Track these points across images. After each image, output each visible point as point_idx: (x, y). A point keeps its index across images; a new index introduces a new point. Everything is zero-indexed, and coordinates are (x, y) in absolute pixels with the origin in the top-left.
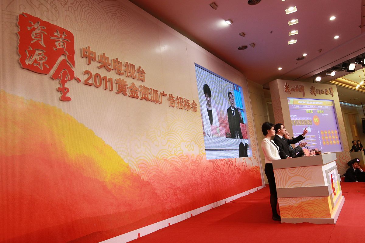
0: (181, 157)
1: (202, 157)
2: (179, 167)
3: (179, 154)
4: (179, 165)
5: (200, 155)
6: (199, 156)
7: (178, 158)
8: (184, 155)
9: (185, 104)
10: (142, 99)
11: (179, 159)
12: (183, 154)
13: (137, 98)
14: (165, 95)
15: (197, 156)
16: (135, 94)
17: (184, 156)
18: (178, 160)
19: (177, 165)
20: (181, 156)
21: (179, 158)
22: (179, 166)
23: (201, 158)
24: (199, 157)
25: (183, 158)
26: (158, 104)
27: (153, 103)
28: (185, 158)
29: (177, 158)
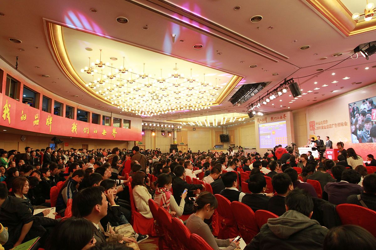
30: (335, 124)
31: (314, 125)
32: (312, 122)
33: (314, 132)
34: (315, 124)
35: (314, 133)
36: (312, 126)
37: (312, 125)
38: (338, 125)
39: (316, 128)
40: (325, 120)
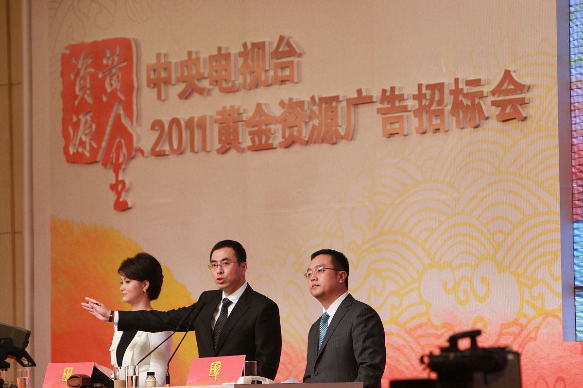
0: (420, 332)
1: (537, 329)
2: (407, 368)
3: (413, 318)
4: (408, 360)
5: (523, 321)
6: (516, 322)
7: (406, 336)
8: (436, 321)
9: (457, 106)
10: (289, 144)
11: (409, 339)
12: (429, 319)
13: (270, 148)
14: (369, 101)
15: (504, 326)
16: (260, 140)
17: (432, 325)
18: (406, 341)
19: (398, 361)
20: (420, 326)
21: (409, 333)
22: (407, 364)
23: (525, 332)
24: (516, 330)
25: (429, 335)
26: (343, 144)
27: (326, 146)
28: (439, 332)
29: (399, 335)
30: (391, 97)
31: (129, 88)
32: (97, 50)
33: (118, 187)
34: (141, 77)
35: (122, 207)
36: (100, 111)
37: (98, 89)
38: (418, 113)
39: (144, 138)
40: (270, 39)
